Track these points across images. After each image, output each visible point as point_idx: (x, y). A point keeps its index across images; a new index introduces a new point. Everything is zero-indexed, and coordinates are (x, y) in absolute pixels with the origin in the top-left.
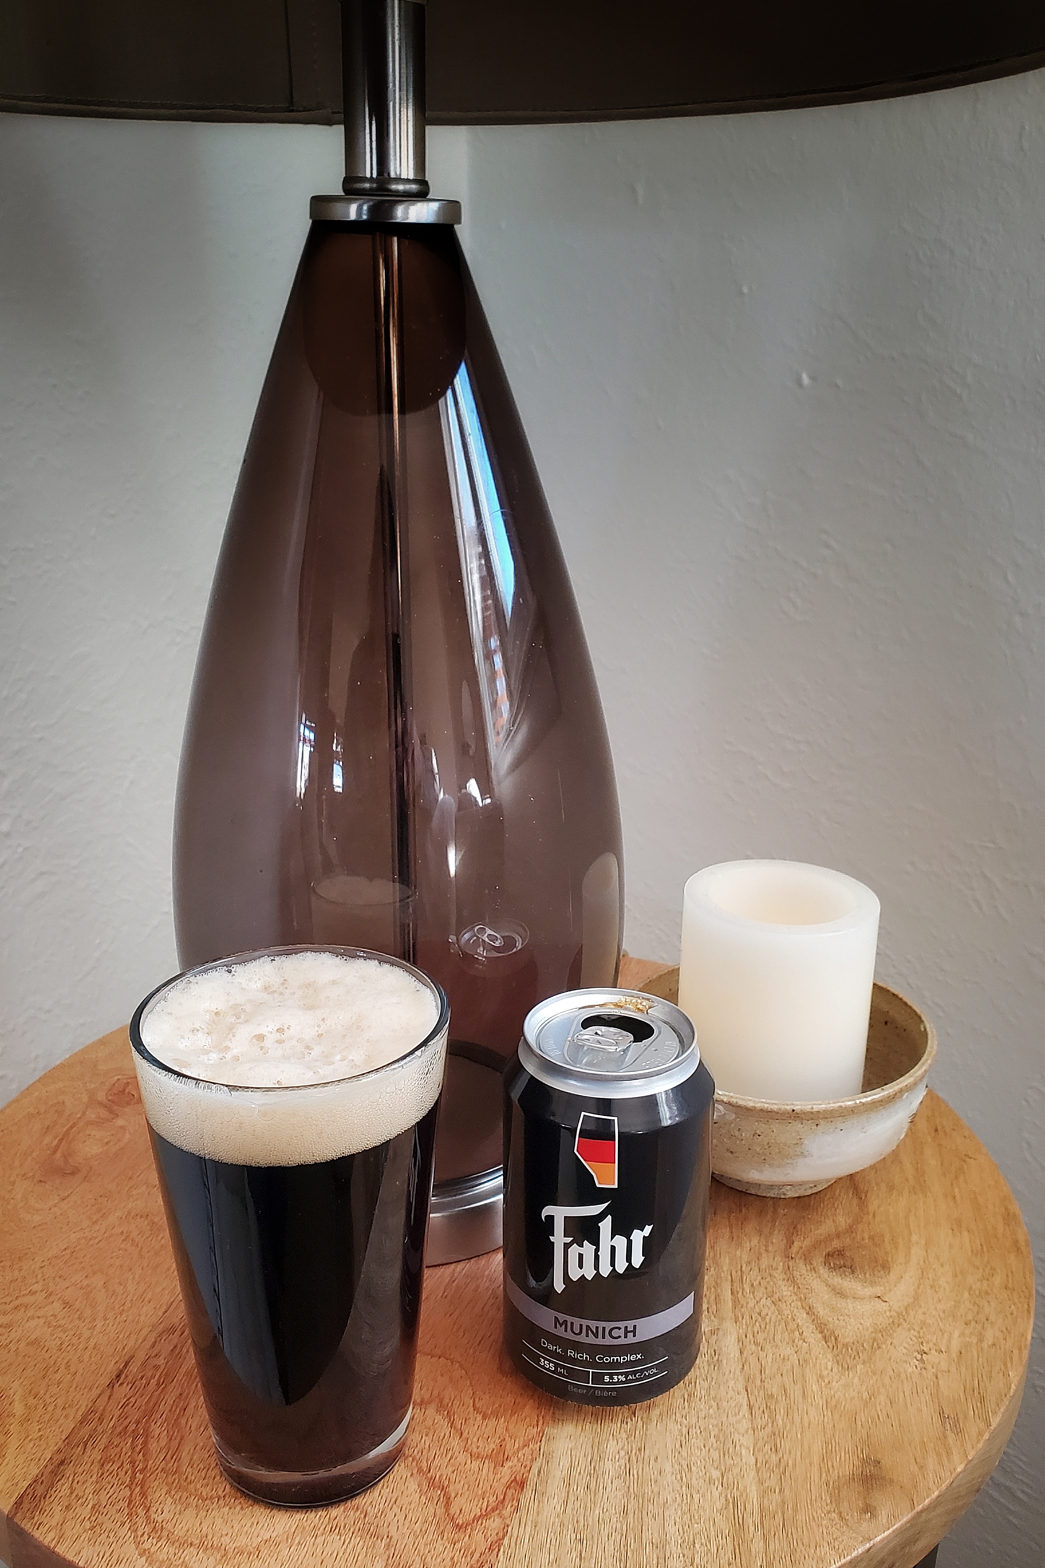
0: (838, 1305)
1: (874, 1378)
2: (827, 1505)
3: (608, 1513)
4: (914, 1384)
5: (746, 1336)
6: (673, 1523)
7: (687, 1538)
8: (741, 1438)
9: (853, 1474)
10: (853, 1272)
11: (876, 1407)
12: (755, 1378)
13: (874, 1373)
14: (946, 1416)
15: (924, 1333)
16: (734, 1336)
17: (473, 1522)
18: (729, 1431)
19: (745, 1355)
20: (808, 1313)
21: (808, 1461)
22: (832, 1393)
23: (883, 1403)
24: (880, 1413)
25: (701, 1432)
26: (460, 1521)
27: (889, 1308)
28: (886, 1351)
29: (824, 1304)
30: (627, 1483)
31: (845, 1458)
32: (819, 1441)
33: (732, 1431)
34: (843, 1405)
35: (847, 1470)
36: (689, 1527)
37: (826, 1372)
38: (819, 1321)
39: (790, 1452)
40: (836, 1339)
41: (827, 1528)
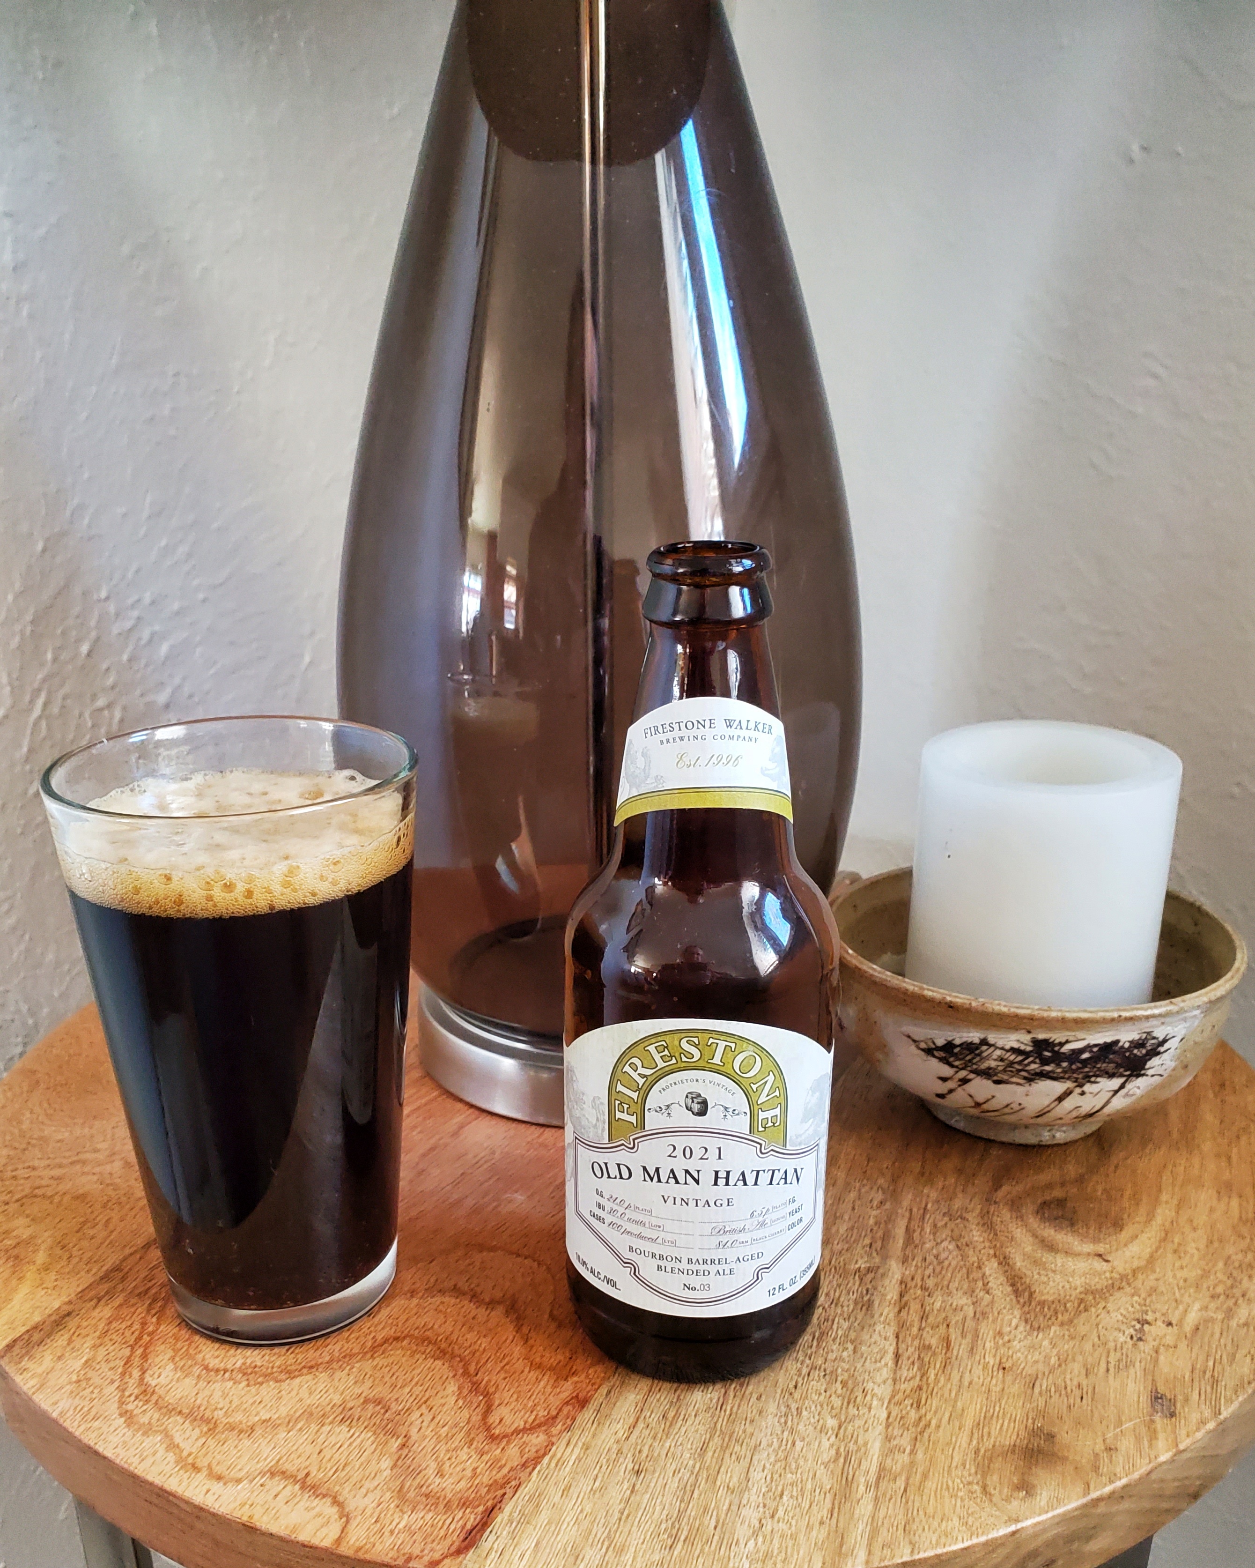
0: (1044, 1260)
1: (1071, 1343)
2: (970, 1475)
3: (680, 1448)
4: (1124, 1355)
5: (913, 1279)
6: (761, 1469)
7: (774, 1488)
8: (876, 1386)
9: (1015, 1445)
10: (1072, 1225)
11: (1064, 1372)
12: (912, 1325)
13: (1072, 1338)
14: (1158, 1395)
15: (1151, 1301)
16: (898, 1276)
17: (512, 1435)
18: (863, 1378)
19: (905, 1299)
20: (1000, 1264)
21: (957, 1424)
22: (1010, 1353)
23: (1076, 1371)
24: (1068, 1382)
25: (825, 1375)
26: (497, 1432)
27: (1110, 1269)
28: (1095, 1316)
29: (1024, 1255)
30: (715, 1419)
31: (1008, 1426)
32: (978, 1405)
33: (867, 1378)
34: (1022, 1367)
35: (1008, 1440)
36: (780, 1475)
37: (1008, 1329)
38: (1014, 1274)
39: (936, 1412)
40: (1031, 1296)
41: (962, 1500)
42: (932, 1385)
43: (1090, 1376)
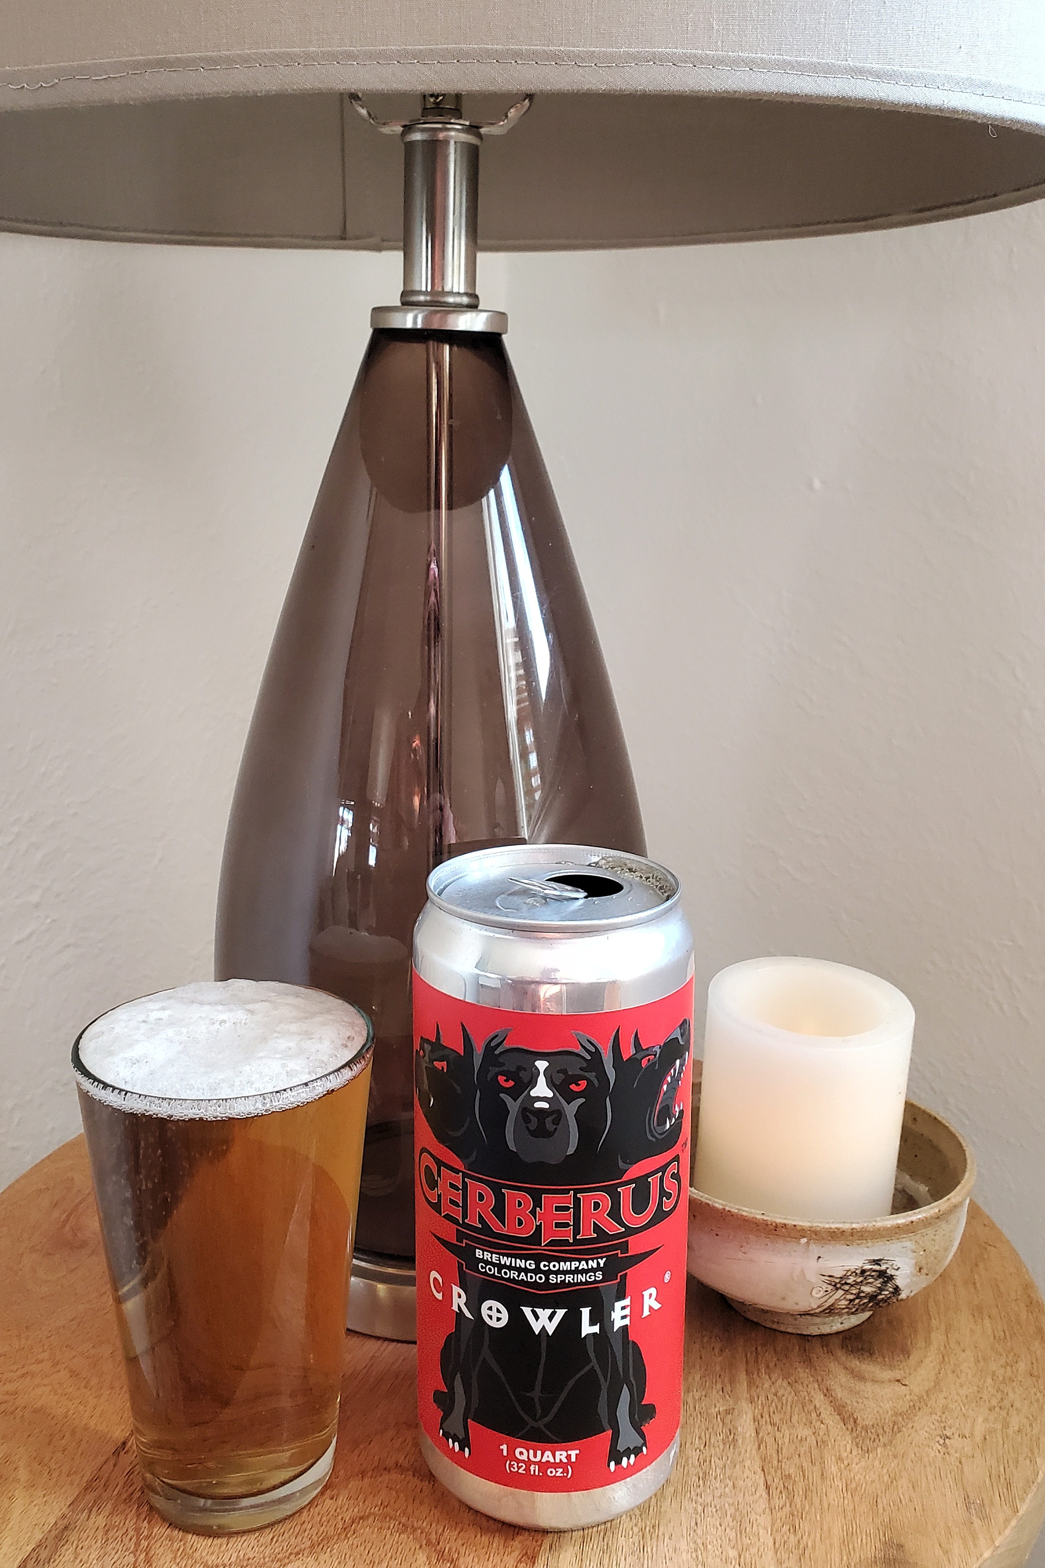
0: (857, 1389)
1: (896, 1461)
4: (938, 1468)
5: (762, 1416)
8: (758, 1516)
9: (875, 1557)
10: (872, 1358)
11: (896, 1488)
12: (770, 1458)
13: (895, 1457)
14: (972, 1502)
15: (946, 1417)
16: (750, 1416)
18: (746, 1510)
19: (764, 1434)
20: (825, 1396)
21: (827, 1542)
22: (852, 1476)
23: (905, 1487)
24: (902, 1497)
25: (717, 1511)
27: (909, 1392)
28: (907, 1435)
29: (841, 1386)
30: (642, 1560)
31: (867, 1540)
32: (840, 1524)
33: (748, 1510)
34: (863, 1487)
35: (868, 1553)
37: (845, 1454)
38: (837, 1404)
39: (808, 1535)
40: (855, 1422)
42: (800, 1511)
43: (916, 1489)
